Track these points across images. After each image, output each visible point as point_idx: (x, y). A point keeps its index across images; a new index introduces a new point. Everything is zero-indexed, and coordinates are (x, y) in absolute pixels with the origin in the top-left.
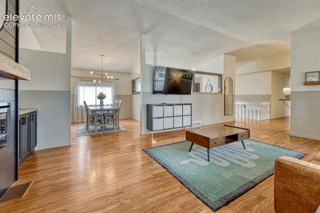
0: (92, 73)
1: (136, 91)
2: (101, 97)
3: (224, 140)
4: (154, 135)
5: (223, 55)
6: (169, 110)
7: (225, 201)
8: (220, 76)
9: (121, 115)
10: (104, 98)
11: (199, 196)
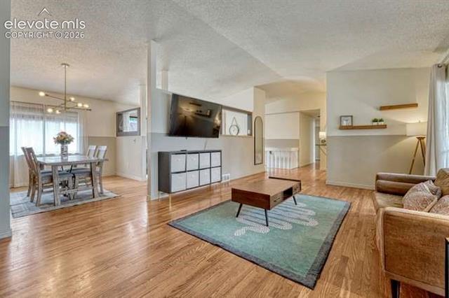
0: (42, 94)
1: (125, 131)
2: (63, 140)
3: (281, 196)
4: (173, 198)
5: (252, 89)
6: (193, 161)
7: (316, 273)
8: (250, 114)
9: (106, 169)
10: (69, 142)
11: (284, 275)
